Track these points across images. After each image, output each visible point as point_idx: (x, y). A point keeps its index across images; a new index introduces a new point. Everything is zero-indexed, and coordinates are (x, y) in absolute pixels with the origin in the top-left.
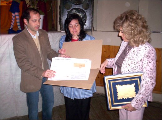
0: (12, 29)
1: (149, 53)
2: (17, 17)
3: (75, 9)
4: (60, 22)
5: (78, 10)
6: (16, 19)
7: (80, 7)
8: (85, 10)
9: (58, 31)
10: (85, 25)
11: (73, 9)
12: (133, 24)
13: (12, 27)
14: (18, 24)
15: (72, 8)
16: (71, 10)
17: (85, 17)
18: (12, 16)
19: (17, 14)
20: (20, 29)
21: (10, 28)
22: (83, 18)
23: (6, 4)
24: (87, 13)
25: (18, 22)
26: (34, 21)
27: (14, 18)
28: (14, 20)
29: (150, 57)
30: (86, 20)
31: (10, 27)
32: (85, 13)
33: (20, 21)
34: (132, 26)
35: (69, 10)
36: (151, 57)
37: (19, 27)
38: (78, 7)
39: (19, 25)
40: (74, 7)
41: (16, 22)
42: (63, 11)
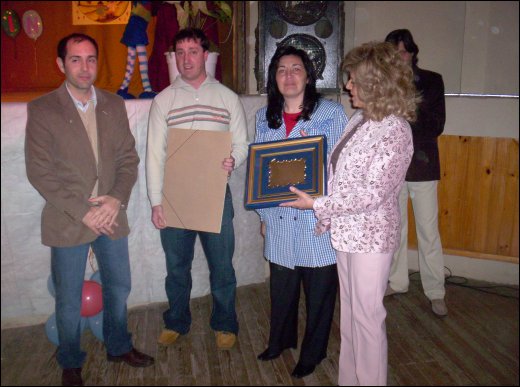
0: (126, 89)
1: (393, 133)
2: (143, 59)
3: (295, 36)
4: (256, 70)
5: (303, 38)
6: (138, 64)
7: (309, 31)
8: (322, 40)
9: (251, 93)
10: (322, 78)
11: (290, 37)
12: (379, 73)
13: (126, 84)
14: (145, 76)
15: (288, 34)
16: (286, 39)
17: (322, 56)
18: (128, 54)
19: (140, 49)
20: (149, 90)
21: (122, 88)
22: (316, 60)
23: (98, 20)
24: (326, 47)
25: (143, 72)
26: (75, 59)
27: (132, 61)
28: (132, 66)
29: (391, 142)
30: (324, 66)
31: (121, 85)
32: (322, 47)
33: (149, 67)
34: (376, 75)
35: (279, 41)
36: (395, 144)
37: (146, 84)
38: (305, 33)
39: (146, 80)
40: (295, 33)
41: (137, 72)
42: (264, 41)
